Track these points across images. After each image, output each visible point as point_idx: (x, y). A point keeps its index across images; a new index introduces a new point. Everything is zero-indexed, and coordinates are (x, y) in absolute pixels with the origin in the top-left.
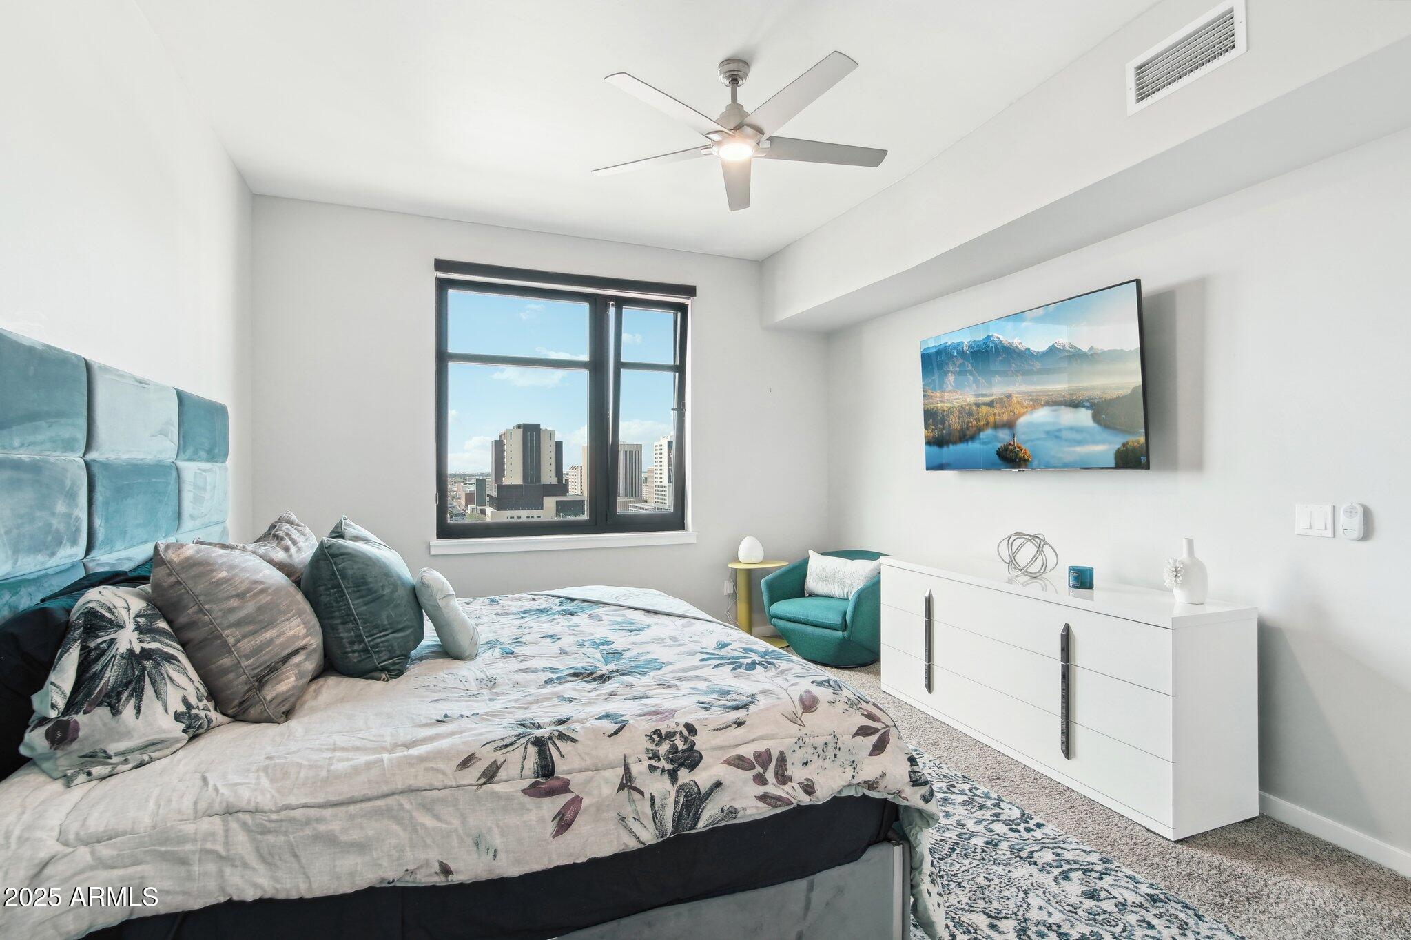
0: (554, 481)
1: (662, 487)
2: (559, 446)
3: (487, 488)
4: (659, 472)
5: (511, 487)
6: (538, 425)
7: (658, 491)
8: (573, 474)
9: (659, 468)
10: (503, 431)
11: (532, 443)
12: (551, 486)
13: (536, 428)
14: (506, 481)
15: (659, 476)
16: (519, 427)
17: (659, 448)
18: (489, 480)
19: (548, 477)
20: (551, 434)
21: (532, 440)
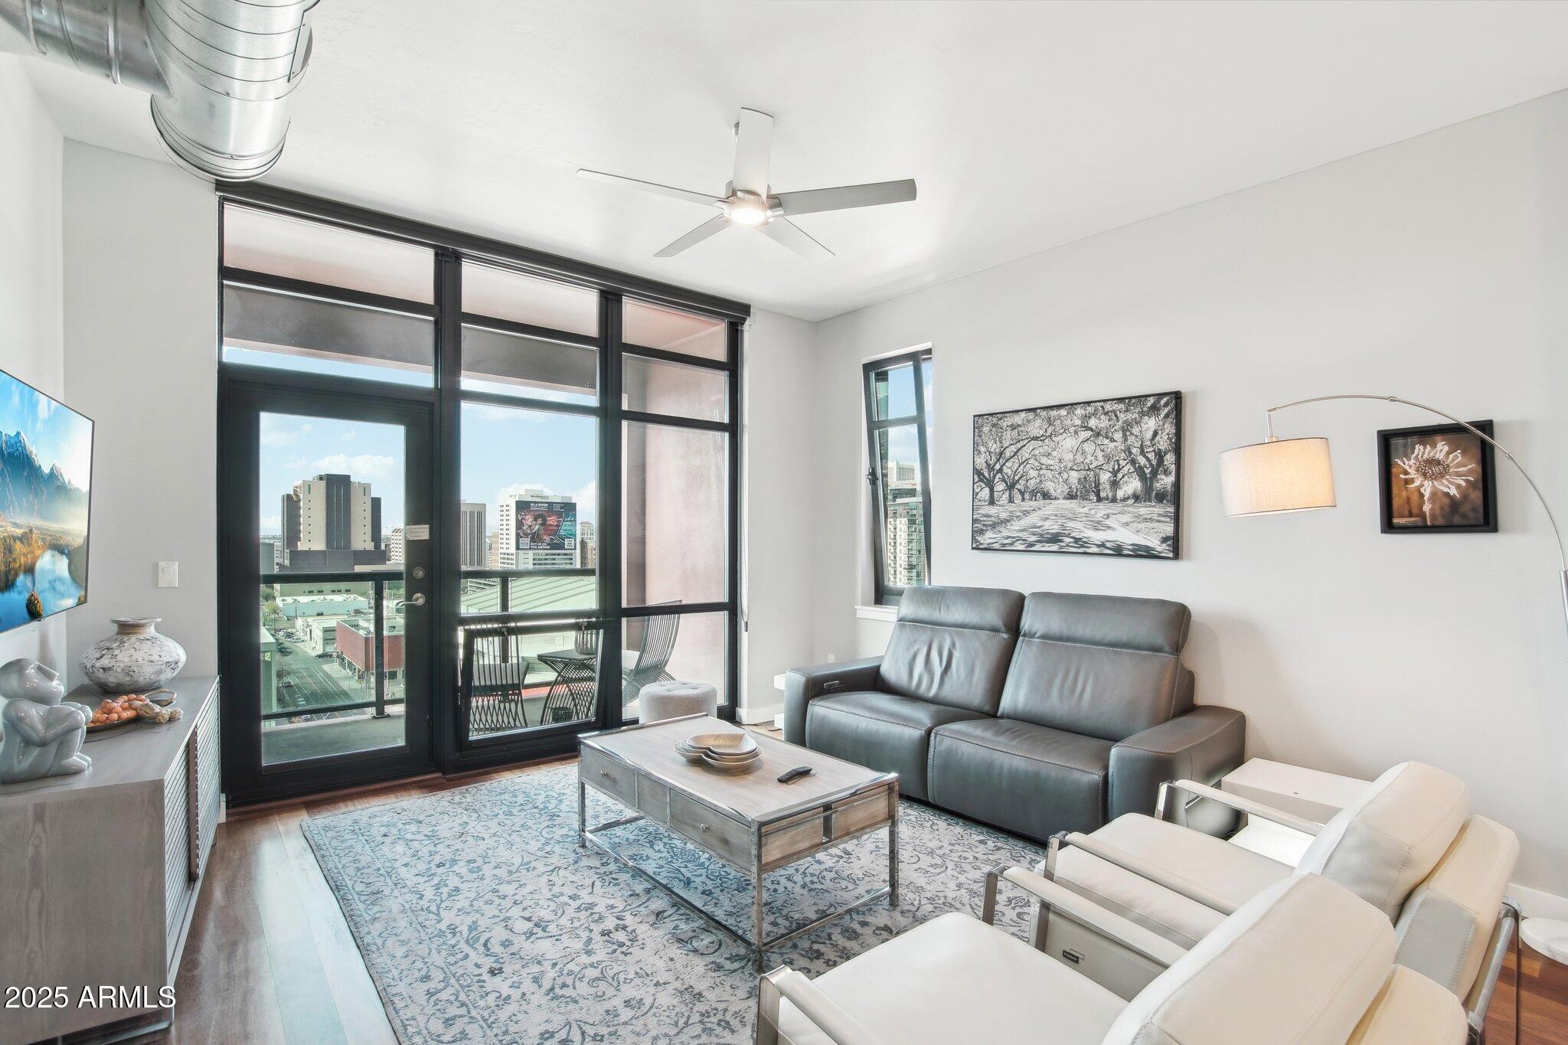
0: (370, 546)
1: (508, 554)
2: (376, 503)
3: (276, 554)
4: (505, 537)
5: (308, 553)
6: (347, 478)
7: (504, 558)
8: (397, 538)
9: (505, 532)
10: (298, 483)
11: (338, 500)
12: (365, 552)
13: (344, 481)
14: (302, 546)
15: (505, 541)
16: (321, 478)
17: (505, 508)
18: (278, 544)
19: (361, 541)
20: (366, 488)
21: (338, 496)
